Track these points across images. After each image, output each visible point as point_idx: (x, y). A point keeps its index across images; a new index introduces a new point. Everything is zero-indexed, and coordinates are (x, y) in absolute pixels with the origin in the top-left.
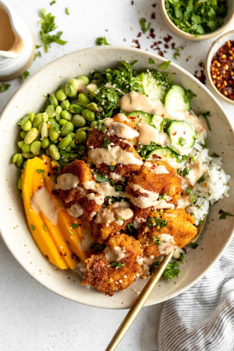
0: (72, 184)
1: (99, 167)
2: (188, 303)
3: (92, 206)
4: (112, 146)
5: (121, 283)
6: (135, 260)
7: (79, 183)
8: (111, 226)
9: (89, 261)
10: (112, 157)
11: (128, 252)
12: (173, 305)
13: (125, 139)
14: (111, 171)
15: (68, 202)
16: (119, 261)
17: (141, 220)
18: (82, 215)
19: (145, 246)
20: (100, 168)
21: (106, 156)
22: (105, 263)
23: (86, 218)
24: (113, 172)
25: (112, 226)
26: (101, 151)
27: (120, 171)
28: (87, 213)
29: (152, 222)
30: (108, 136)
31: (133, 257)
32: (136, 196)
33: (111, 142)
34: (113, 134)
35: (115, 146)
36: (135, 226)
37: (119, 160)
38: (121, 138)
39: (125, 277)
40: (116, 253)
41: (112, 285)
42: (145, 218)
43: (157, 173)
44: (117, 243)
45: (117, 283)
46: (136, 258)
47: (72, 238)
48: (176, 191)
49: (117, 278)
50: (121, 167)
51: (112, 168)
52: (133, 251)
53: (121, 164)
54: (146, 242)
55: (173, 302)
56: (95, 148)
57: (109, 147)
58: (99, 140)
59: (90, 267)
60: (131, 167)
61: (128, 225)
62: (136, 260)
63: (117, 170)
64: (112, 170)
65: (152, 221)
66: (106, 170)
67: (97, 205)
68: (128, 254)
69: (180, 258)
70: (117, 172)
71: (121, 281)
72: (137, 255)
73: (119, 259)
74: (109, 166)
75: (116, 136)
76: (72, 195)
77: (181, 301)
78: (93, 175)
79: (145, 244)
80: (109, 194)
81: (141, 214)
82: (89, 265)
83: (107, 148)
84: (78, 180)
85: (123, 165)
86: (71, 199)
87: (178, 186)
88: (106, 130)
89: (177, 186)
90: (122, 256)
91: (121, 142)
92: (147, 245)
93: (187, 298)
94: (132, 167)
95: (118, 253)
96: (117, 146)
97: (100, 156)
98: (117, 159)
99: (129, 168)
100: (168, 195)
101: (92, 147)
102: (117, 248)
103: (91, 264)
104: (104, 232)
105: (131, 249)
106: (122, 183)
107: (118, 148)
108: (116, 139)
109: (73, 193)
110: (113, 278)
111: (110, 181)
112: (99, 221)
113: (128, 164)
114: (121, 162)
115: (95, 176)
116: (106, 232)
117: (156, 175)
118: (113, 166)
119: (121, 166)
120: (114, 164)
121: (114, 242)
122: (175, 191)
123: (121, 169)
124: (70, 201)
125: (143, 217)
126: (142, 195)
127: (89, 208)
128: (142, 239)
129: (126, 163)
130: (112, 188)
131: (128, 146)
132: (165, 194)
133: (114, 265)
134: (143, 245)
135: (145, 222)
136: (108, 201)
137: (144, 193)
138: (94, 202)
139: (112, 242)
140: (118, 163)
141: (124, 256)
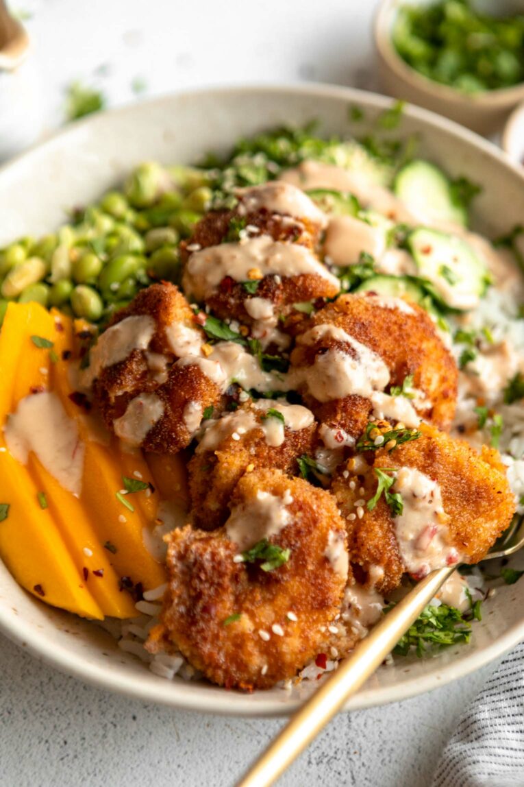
0: (134, 338)
1: (215, 292)
2: (509, 760)
3: (192, 381)
4: (252, 235)
5: (278, 636)
6: (323, 549)
7: (153, 332)
8: (245, 446)
9: (174, 538)
10: (253, 259)
11: (301, 509)
12: (458, 766)
13: (287, 215)
14: (250, 294)
15: (120, 393)
16: (270, 538)
17: (339, 433)
18: (158, 422)
19: (353, 516)
20: (216, 295)
21: (233, 257)
22: (227, 547)
23: (173, 430)
24: (253, 296)
25: (250, 447)
26: (223, 250)
27: (274, 294)
28: (174, 411)
29: (372, 437)
30: (240, 215)
31: (316, 534)
32: (320, 352)
33: (248, 224)
34: (254, 206)
35: (259, 234)
36: (319, 466)
37: (271, 262)
38: (275, 213)
39: (292, 616)
40: (263, 511)
41: (250, 646)
42: (349, 432)
43: (382, 305)
44: (265, 482)
45: (266, 636)
46: (324, 541)
47: (123, 518)
48: (442, 389)
49: (263, 620)
50: (276, 284)
51: (251, 287)
52: (315, 507)
53: (278, 274)
54: (356, 504)
55: (454, 762)
56: (203, 248)
57: (243, 235)
58: (216, 228)
59: (179, 553)
61: (298, 460)
62: (326, 550)
63: (266, 290)
64: (252, 291)
65: (371, 433)
66: (233, 296)
67: (205, 378)
68: (300, 514)
69: (470, 612)
70: (265, 296)
71: (278, 629)
72: (327, 530)
73: (272, 531)
74: (243, 284)
75: (263, 211)
76: (131, 372)
77: (484, 750)
78: (196, 315)
79: (354, 510)
80: (241, 376)
81: (339, 417)
82: (174, 547)
83: (236, 240)
84: (150, 324)
85: (284, 279)
86: (129, 385)
87: (446, 372)
88: (235, 202)
90: (283, 518)
91: (276, 223)
92: (361, 512)
93: (504, 743)
94: (308, 282)
95: (269, 509)
96: (265, 234)
97: (218, 261)
98: (266, 262)
99: (300, 283)
100: (417, 385)
101: (196, 247)
102: (263, 496)
103: (182, 545)
104: (224, 460)
105: (309, 500)
106: (280, 349)
107: (266, 240)
108: (261, 216)
109: (137, 367)
110: (252, 616)
111: (244, 342)
112: (210, 439)
113: (297, 274)
114: (277, 269)
115: (201, 316)
116: (231, 459)
117: (378, 307)
118: (254, 282)
119: (278, 279)
120: (259, 274)
121: (256, 480)
122: (440, 386)
123: (278, 287)
124: (126, 393)
125: (343, 426)
126: (339, 347)
127: (182, 390)
128: (343, 493)
129: (292, 271)
130: (250, 357)
131: (296, 232)
132: (407, 378)
133: (257, 554)
134: (348, 518)
135: (352, 443)
136: (238, 397)
137: (344, 342)
138: (196, 368)
139: (250, 481)
140: (268, 271)
141: (287, 518)
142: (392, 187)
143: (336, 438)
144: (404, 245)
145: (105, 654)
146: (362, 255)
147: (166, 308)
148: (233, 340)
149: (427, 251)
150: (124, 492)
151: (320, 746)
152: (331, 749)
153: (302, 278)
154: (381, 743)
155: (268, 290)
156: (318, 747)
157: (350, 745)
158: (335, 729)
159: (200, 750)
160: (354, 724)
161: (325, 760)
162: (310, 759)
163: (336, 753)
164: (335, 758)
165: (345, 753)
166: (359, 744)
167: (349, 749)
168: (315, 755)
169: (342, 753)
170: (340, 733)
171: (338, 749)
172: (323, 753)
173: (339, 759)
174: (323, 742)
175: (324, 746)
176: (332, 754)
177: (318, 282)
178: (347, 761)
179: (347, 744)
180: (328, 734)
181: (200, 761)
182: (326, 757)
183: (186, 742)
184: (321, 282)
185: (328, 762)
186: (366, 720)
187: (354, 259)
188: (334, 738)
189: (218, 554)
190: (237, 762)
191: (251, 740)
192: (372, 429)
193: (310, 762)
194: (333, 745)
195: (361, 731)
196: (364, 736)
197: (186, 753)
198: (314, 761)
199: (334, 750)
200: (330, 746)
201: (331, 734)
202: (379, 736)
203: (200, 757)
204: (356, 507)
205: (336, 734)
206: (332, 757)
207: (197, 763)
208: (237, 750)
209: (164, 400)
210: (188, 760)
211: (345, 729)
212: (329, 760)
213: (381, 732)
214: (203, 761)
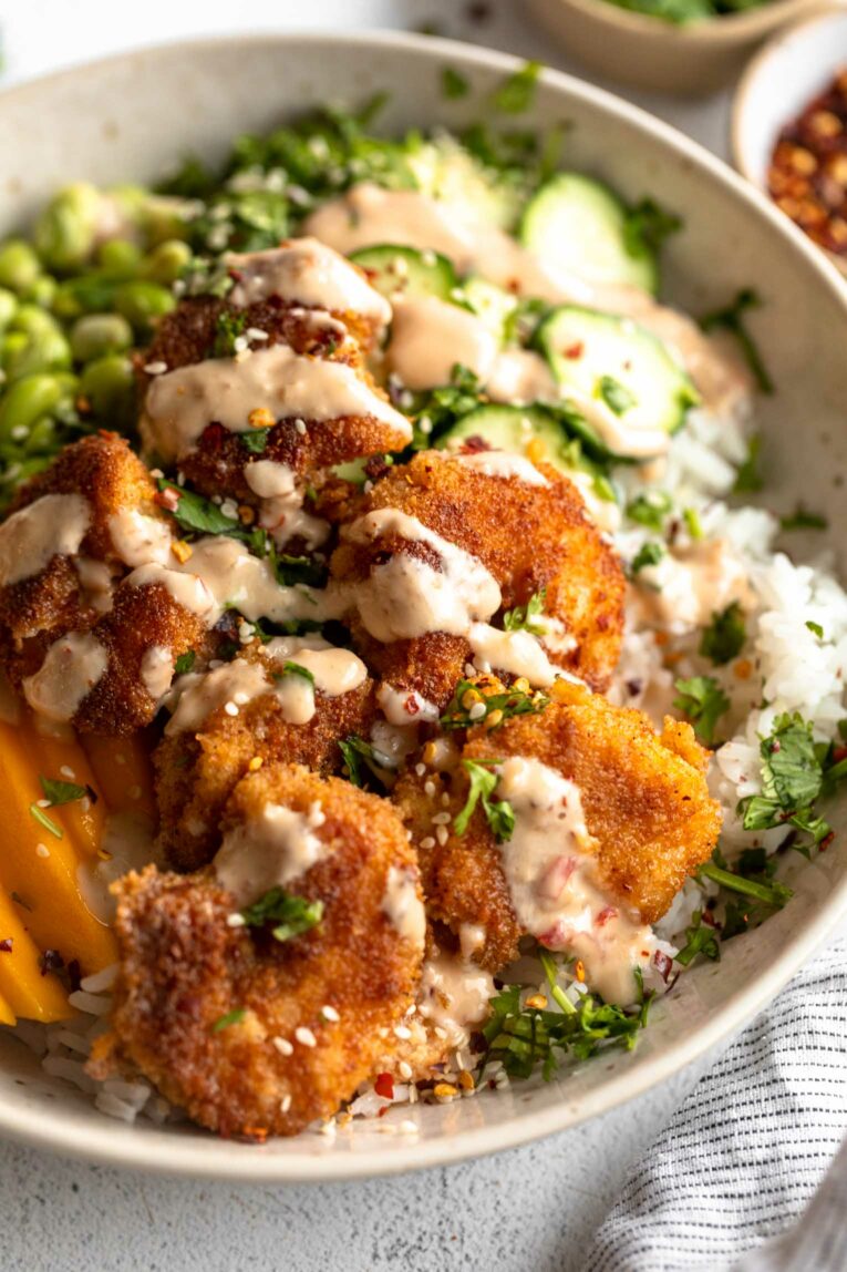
0: (55, 535)
1: (193, 450)
2: (703, 1245)
3: (153, 613)
4: (255, 345)
5: (306, 1048)
6: (379, 899)
7: (87, 525)
8: (248, 725)
9: (128, 887)
10: (257, 390)
11: (339, 833)
12: (618, 1256)
13: (318, 307)
14: (253, 454)
15: (32, 633)
16: (289, 884)
17: (412, 699)
18: (99, 684)
19: (430, 843)
20: (195, 455)
21: (225, 387)
22: (216, 902)
23: (125, 696)
24: (258, 457)
25: (256, 725)
26: (208, 373)
27: (294, 453)
28: (125, 664)
29: (467, 705)
30: (236, 307)
31: (366, 874)
32: (379, 559)
33: (249, 324)
34: (261, 292)
35: (268, 344)
36: (377, 755)
37: (289, 395)
38: (296, 304)
39: (330, 1013)
40: (276, 838)
41: (260, 1066)
42: (428, 696)
44: (279, 789)
45: (286, 1048)
46: (380, 884)
47: (43, 850)
48: (596, 614)
49: (281, 1021)
50: (299, 434)
51: (255, 441)
52: (363, 830)
53: (303, 419)
54: (435, 820)
55: (611, 1249)
56: (170, 368)
57: (241, 344)
58: (194, 331)
60: (347, 428)
62: (385, 900)
63: (281, 446)
64: (257, 449)
66: (224, 458)
67: (176, 606)
68: (337, 842)
70: (279, 458)
71: (305, 1036)
72: (386, 867)
73: (291, 874)
74: (240, 435)
75: (275, 300)
76: (50, 595)
77: (660, 1229)
78: (161, 491)
79: (433, 832)
80: (241, 597)
81: (411, 670)
82: (129, 905)
83: (231, 354)
84: (82, 511)
85: (312, 425)
86: (47, 620)
87: (603, 583)
88: (227, 283)
89: (597, 585)
90: (309, 850)
91: (299, 323)
92: (444, 837)
93: (696, 1216)
94: (354, 429)
95: (286, 835)
96: (281, 343)
97: (198, 393)
98: (280, 395)
99: (340, 431)
100: (550, 611)
101: (160, 367)
102: (276, 814)
103: (142, 899)
104: (211, 750)
105: (353, 818)
106: (310, 547)
107: (281, 352)
108: (273, 311)
109: (60, 587)
110: (263, 1015)
111: (245, 537)
112: (189, 712)
113: (333, 416)
114: (299, 408)
115: (170, 495)
116: (223, 748)
118: (262, 431)
119: (301, 426)
120: (268, 419)
121: (265, 785)
122: (592, 611)
123: (302, 441)
124: (42, 633)
125: (418, 686)
126: (410, 551)
127: (138, 628)
128: (413, 801)
129: (324, 411)
130: (255, 562)
131: (331, 337)
132: (534, 598)
133: (266, 911)
134: (422, 845)
135: (433, 716)
136: (238, 635)
137: (420, 542)
138: (160, 589)
139: (254, 787)
140: (283, 413)
141: (318, 850)
142: (515, 231)
143: (406, 707)
144: (534, 344)
145: (19, 1082)
146: (455, 370)
147: (108, 484)
148: (227, 533)
149: (574, 353)
150: (44, 803)
151: (393, 1228)
152: (412, 1232)
153: (342, 423)
154: (498, 1220)
155: (285, 446)
156: (390, 1230)
157: (445, 1226)
158: (419, 1198)
159: (188, 1240)
160: (451, 1191)
161: (402, 1252)
162: (376, 1249)
163: (420, 1239)
164: (420, 1248)
165: (436, 1238)
166: (461, 1224)
167: (444, 1232)
168: (384, 1244)
169: (432, 1239)
170: (427, 1205)
171: (425, 1233)
172: (399, 1240)
173: (426, 1250)
174: (398, 1222)
175: (400, 1228)
176: (413, 1241)
177: (372, 429)
178: (440, 1252)
179: (440, 1223)
180: (406, 1208)
181: (188, 1258)
182: (403, 1246)
183: (165, 1226)
184: (376, 428)
185: (407, 1255)
186: (472, 1183)
187: (440, 377)
188: (418, 1214)
189: (202, 913)
190: (251, 1259)
191: (276, 1221)
192: (465, 691)
193: (375, 1256)
194: (417, 1225)
195: (465, 1201)
196: (469, 1210)
197: (165, 1244)
198: (382, 1254)
199: (417, 1233)
200: (411, 1227)
201: (412, 1207)
202: (495, 1209)
203: (189, 1252)
204: (436, 826)
205: (421, 1207)
206: (414, 1246)
207: (184, 1262)
208: (252, 1238)
209: (108, 644)
210: (169, 1257)
211: (437, 1198)
212: (409, 1252)
213: (498, 1203)
214: (193, 1258)
